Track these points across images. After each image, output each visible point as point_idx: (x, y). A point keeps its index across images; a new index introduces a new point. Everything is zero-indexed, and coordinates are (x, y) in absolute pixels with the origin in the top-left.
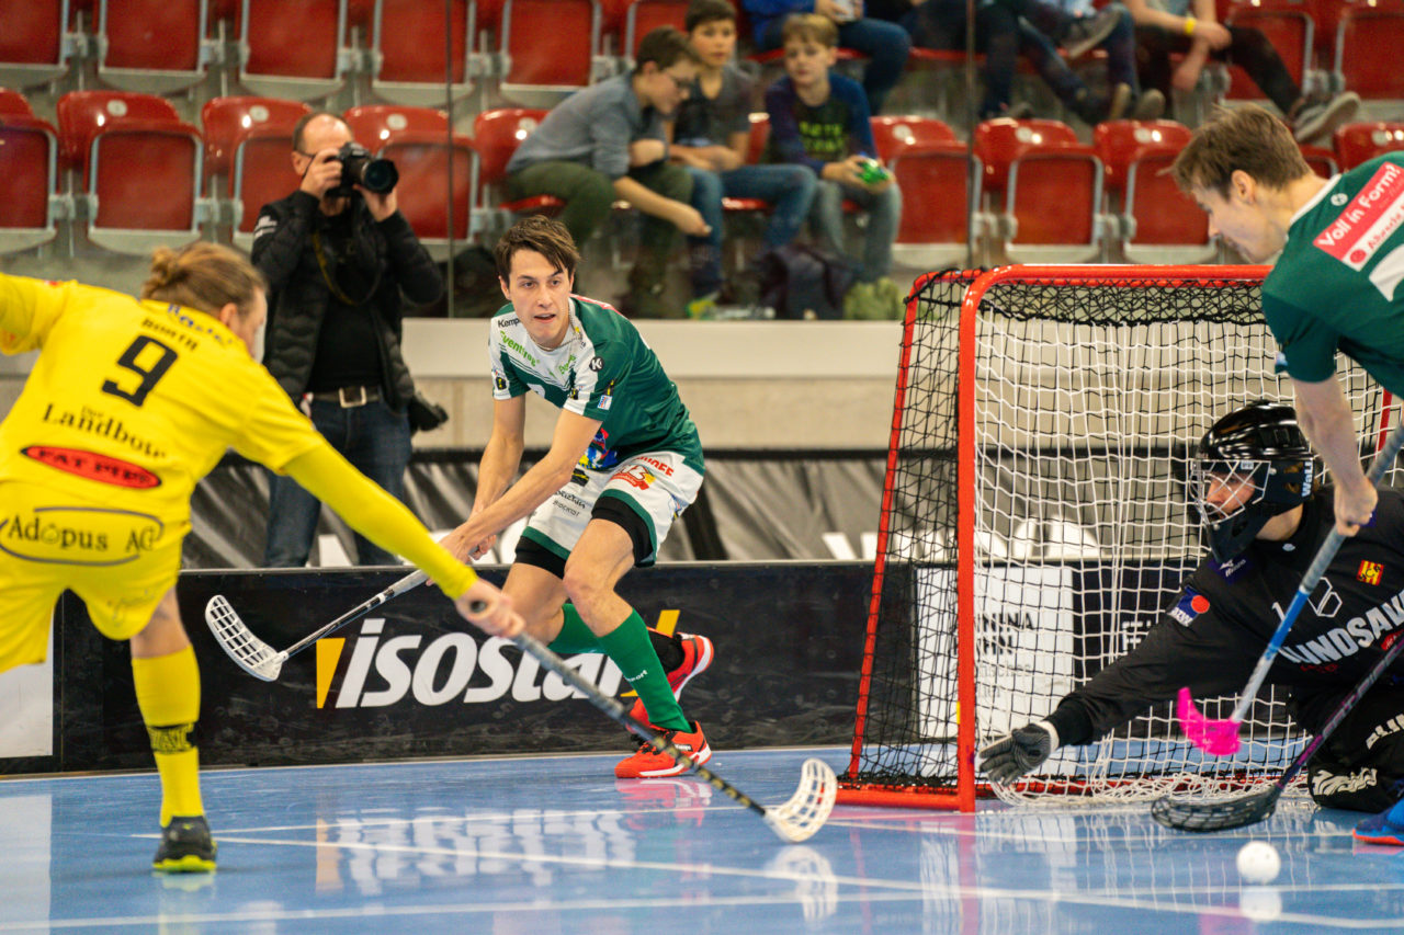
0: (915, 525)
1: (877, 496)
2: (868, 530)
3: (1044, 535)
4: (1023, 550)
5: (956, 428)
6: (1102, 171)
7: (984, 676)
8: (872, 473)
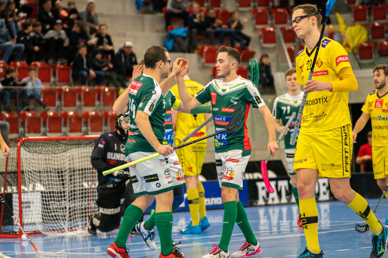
0: (11, 185)
1: (3, 180)
2: (2, 186)
3: (34, 186)
4: (31, 189)
5: (17, 168)
6: (42, 120)
7: (24, 213)
8: (3, 176)
